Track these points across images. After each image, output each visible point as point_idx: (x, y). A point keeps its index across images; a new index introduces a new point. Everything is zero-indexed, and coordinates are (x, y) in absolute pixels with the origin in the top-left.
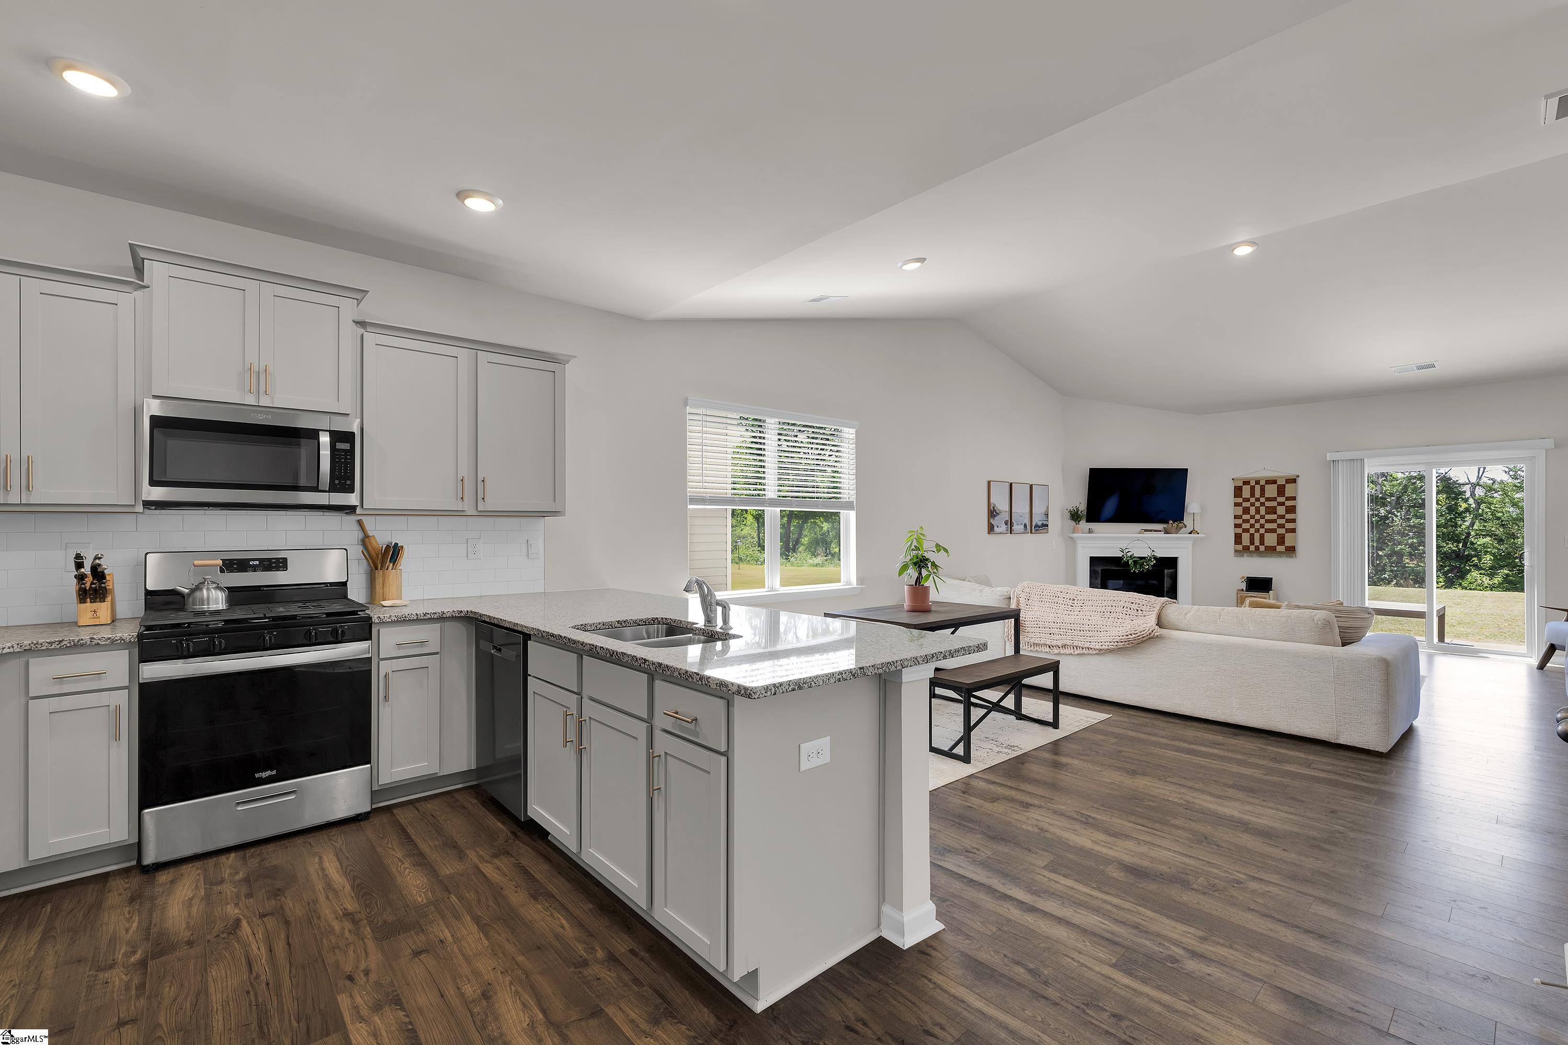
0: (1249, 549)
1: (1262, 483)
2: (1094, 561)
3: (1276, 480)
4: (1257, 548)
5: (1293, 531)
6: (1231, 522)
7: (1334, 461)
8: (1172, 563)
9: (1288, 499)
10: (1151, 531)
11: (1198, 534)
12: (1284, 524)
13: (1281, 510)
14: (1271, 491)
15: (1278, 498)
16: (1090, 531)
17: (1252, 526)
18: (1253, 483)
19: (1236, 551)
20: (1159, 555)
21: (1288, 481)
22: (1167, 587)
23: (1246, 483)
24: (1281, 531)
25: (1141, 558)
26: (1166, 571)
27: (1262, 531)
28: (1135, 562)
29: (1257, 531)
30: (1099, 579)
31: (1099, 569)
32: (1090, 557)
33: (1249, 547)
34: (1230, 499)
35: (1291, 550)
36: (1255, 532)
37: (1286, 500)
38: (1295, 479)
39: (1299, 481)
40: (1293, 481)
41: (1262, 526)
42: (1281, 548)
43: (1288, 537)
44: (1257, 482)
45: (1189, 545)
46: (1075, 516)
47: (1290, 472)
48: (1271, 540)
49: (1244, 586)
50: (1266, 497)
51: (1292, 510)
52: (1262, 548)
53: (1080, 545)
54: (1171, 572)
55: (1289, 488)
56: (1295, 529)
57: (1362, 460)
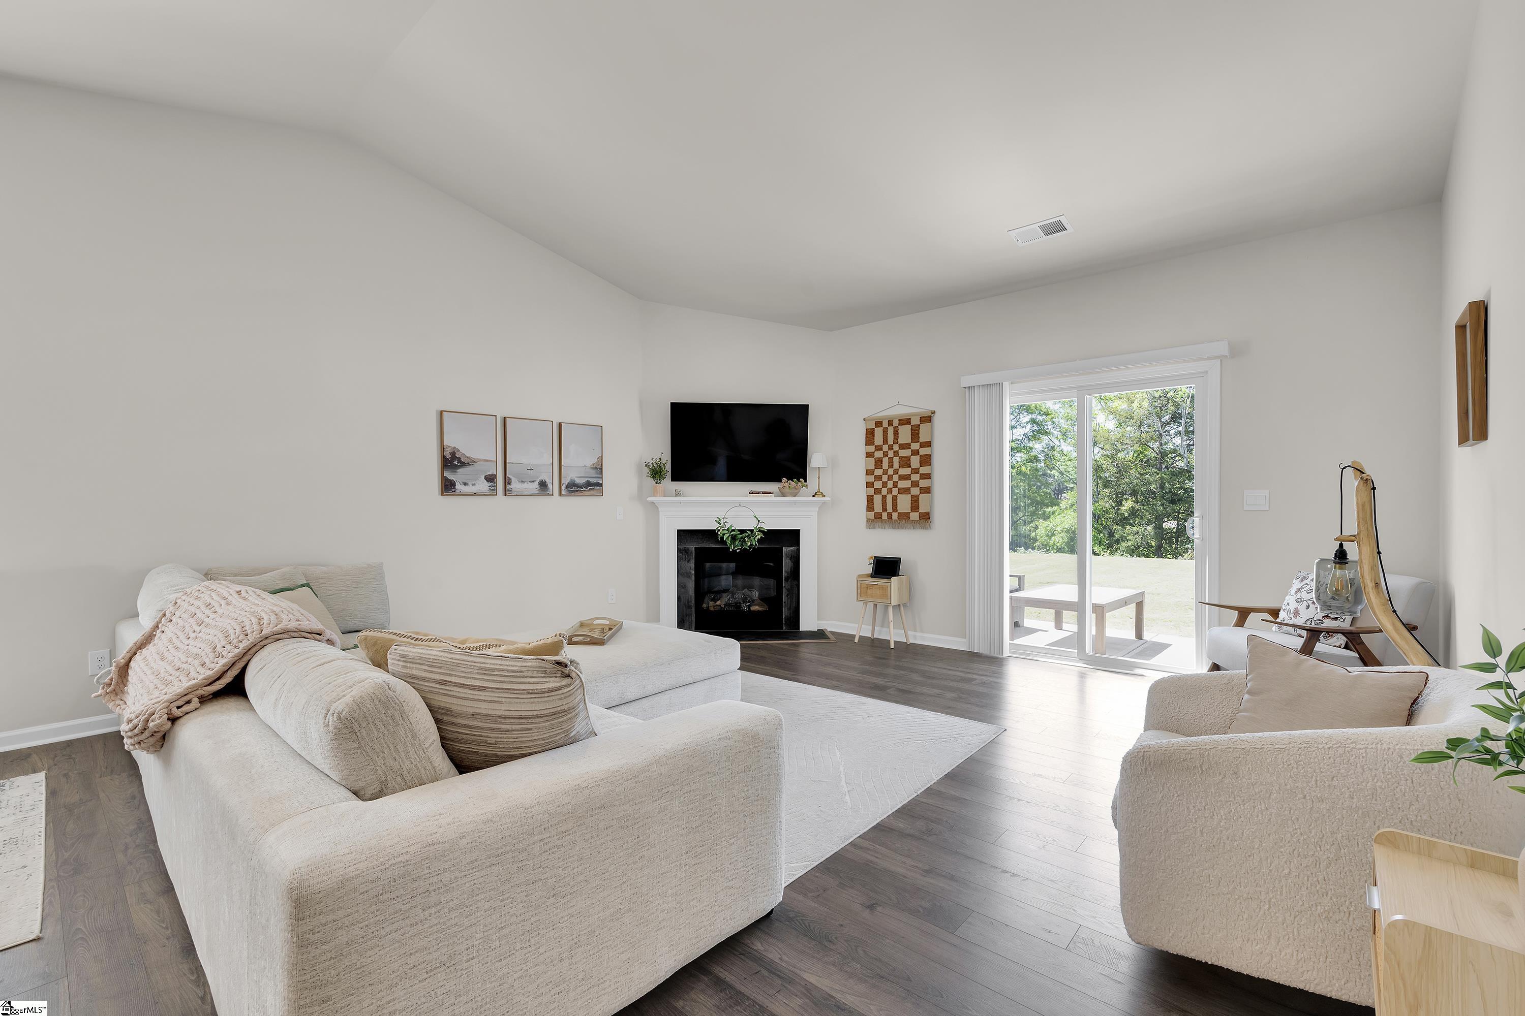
0: (881, 518)
1: (896, 423)
2: (683, 535)
3: (910, 419)
4: (890, 516)
5: (927, 490)
6: (862, 479)
7: (969, 387)
8: (793, 537)
9: (923, 445)
10: (758, 492)
11: (824, 496)
12: (918, 481)
13: (915, 461)
14: (905, 434)
15: (912, 444)
16: (677, 494)
17: (885, 484)
18: (885, 425)
19: (868, 520)
20: (766, 527)
21: (923, 419)
22: (786, 572)
23: (879, 424)
24: (915, 491)
25: (742, 531)
26: (785, 550)
27: (895, 492)
28: (734, 538)
29: (890, 491)
30: (693, 561)
31: (692, 547)
32: (678, 530)
33: (881, 515)
34: (860, 447)
35: (926, 517)
36: (888, 493)
37: (921, 447)
38: (930, 417)
39: (936, 419)
40: (927, 419)
41: (895, 485)
42: (914, 516)
43: (923, 498)
44: (890, 423)
45: (814, 512)
46: (656, 473)
47: (923, 407)
48: (904, 504)
49: (869, 569)
50: (900, 442)
51: (926, 460)
52: (895, 516)
53: (663, 512)
54: (792, 551)
55: (924, 428)
56: (929, 488)
57: (1000, 385)
